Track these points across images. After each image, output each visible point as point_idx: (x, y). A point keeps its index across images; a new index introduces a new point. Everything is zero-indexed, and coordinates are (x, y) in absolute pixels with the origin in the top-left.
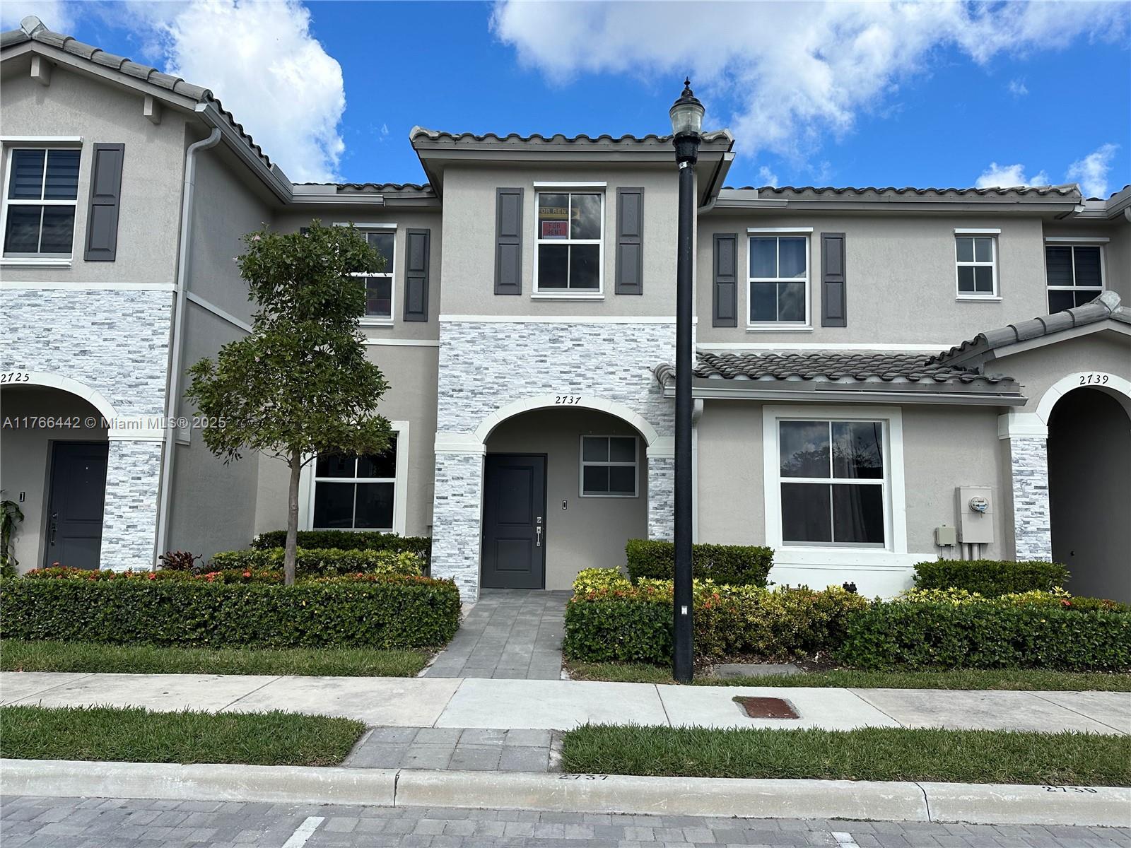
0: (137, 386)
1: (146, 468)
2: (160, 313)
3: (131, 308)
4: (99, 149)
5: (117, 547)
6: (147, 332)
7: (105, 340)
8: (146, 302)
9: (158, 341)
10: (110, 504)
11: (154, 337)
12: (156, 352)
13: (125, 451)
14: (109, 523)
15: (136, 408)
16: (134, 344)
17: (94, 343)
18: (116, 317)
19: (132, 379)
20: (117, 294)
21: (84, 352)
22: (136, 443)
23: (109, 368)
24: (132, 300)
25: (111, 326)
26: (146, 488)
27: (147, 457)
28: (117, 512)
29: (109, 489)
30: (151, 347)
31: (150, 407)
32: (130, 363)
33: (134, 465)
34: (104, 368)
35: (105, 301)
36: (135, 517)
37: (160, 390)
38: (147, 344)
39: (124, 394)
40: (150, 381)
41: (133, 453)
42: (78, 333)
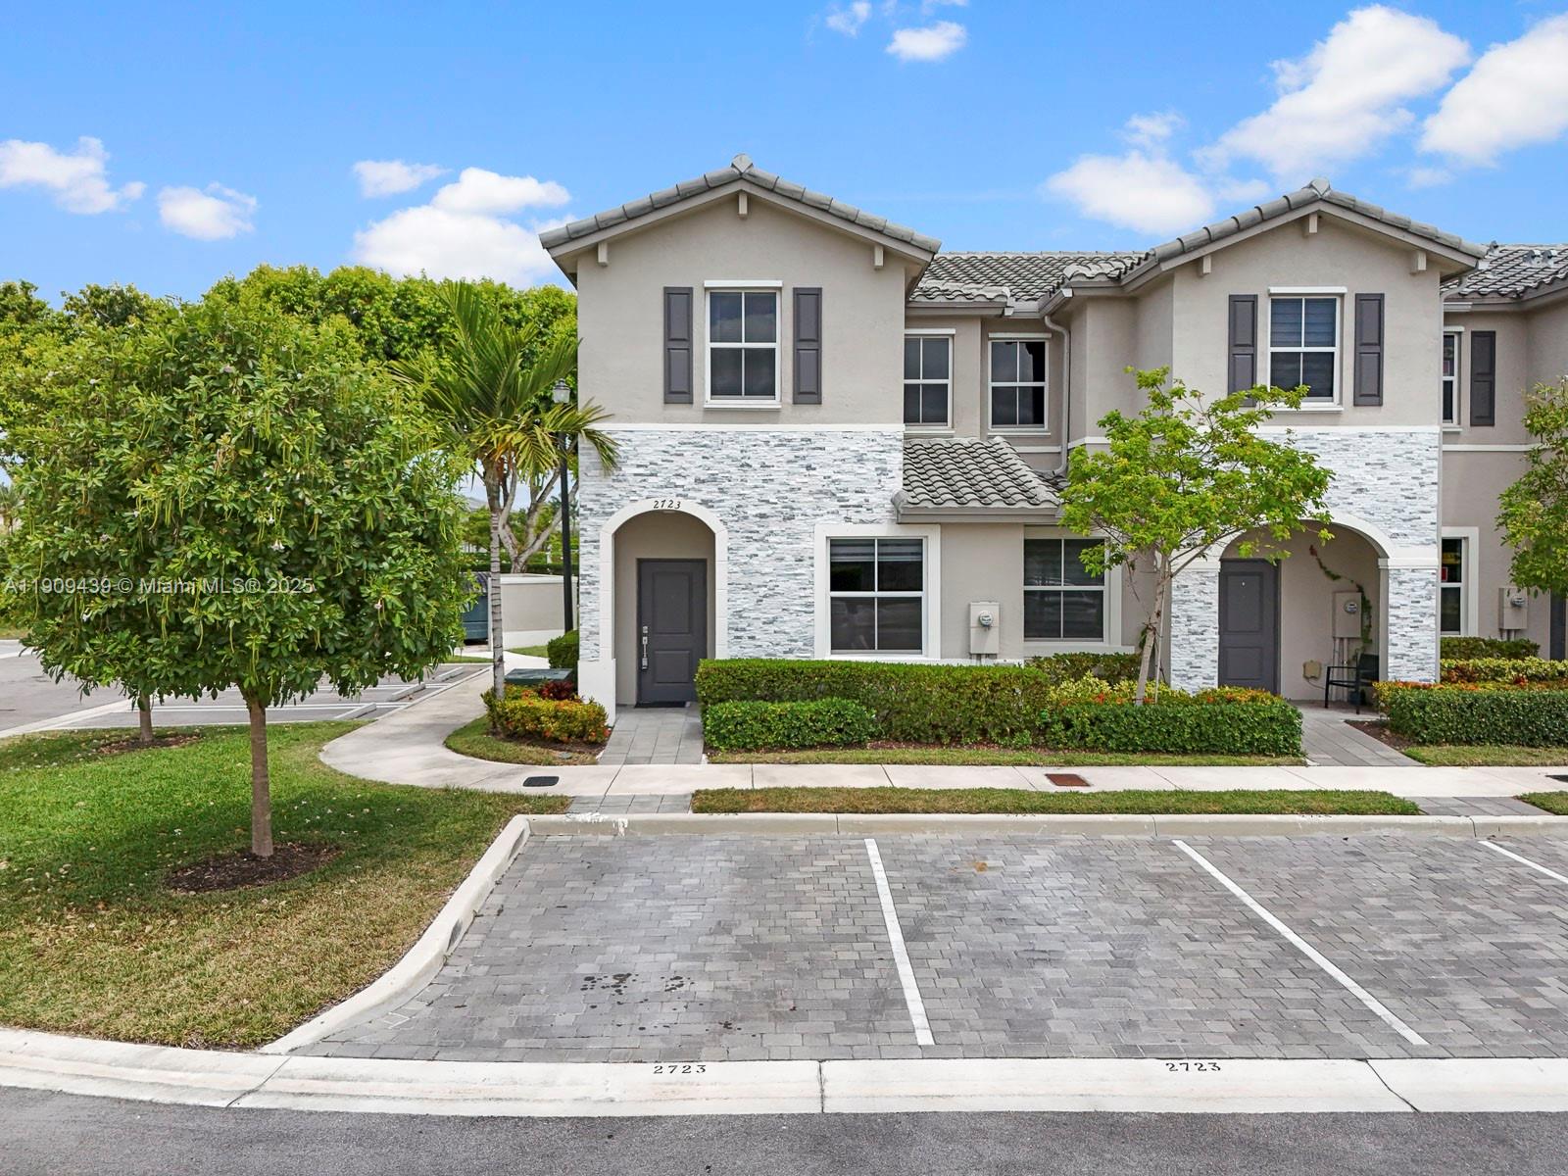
0: (1410, 520)
1: (1424, 593)
2: (1428, 454)
3: (1401, 449)
4: (1360, 299)
5: (1402, 662)
6: (1417, 471)
7: (1379, 479)
8: (1413, 443)
9: (1426, 479)
10: (1394, 625)
11: (1423, 476)
12: (1426, 489)
13: (1402, 578)
14: (1394, 642)
15: (1411, 539)
16: (1406, 481)
17: (1369, 481)
18: (1387, 458)
19: (1405, 515)
20: (1387, 436)
21: (1361, 490)
22: (1413, 571)
23: (1385, 504)
24: (1402, 442)
25: (1383, 465)
26: (1424, 610)
27: (1423, 583)
28: (1401, 632)
29: (1392, 611)
30: (1422, 485)
31: (1423, 539)
32: (1403, 500)
33: (1413, 590)
34: (1379, 504)
35: (1377, 442)
36: (1417, 636)
37: (1433, 524)
38: (1416, 482)
39: (1399, 527)
40: (1422, 515)
41: (1412, 580)
42: (1353, 472)
